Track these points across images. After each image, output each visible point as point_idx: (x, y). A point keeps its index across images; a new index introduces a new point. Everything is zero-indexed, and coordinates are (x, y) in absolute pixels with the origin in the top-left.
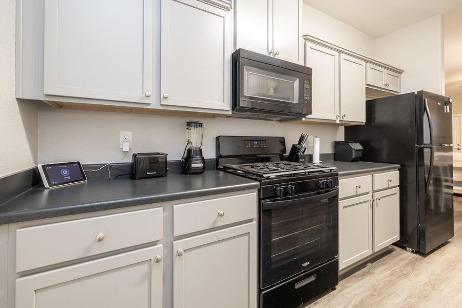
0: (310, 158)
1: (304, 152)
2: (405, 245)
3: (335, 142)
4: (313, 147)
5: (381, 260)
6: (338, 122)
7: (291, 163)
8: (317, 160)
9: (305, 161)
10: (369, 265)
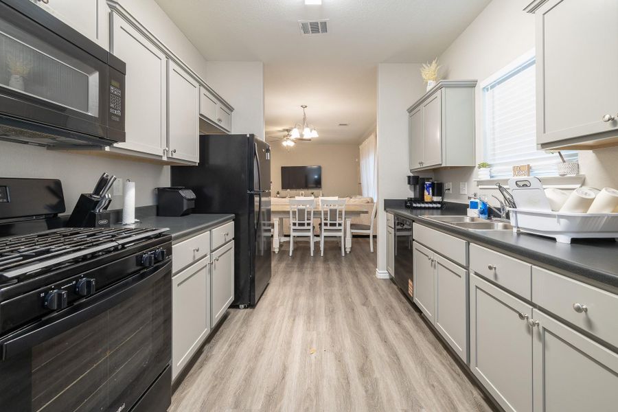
0: (118, 216)
1: (106, 208)
2: (238, 304)
3: (158, 188)
4: (123, 198)
5: (218, 333)
6: (165, 159)
7: (77, 230)
8: (130, 219)
9: (109, 222)
10: (207, 347)
